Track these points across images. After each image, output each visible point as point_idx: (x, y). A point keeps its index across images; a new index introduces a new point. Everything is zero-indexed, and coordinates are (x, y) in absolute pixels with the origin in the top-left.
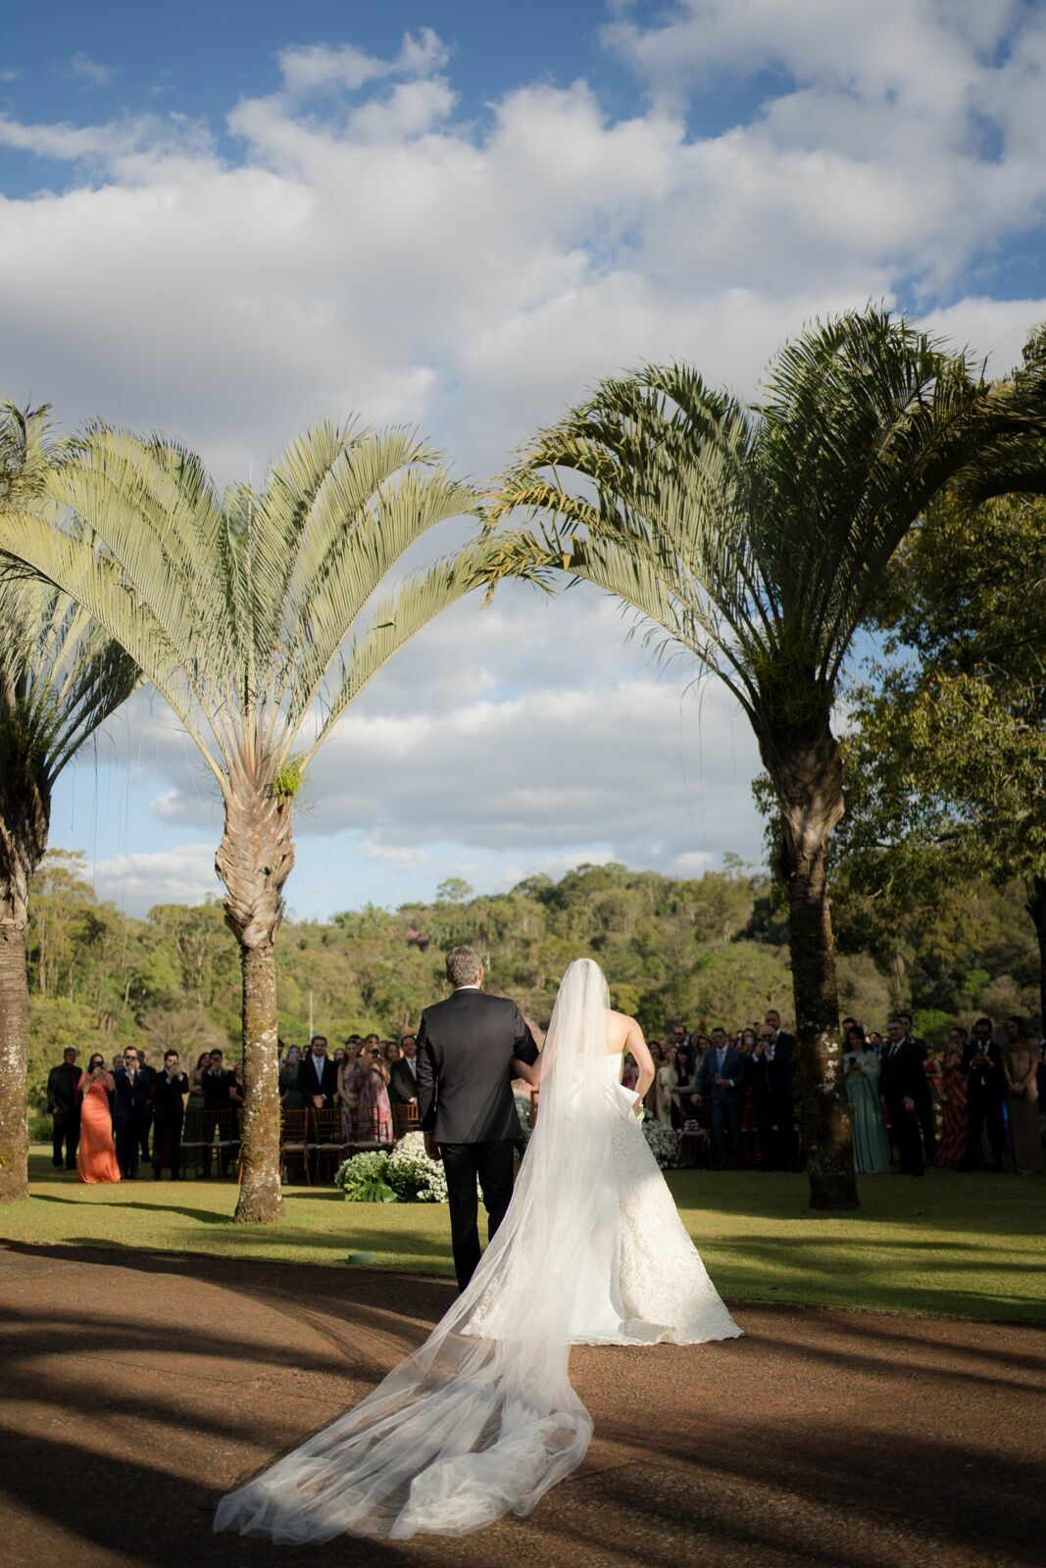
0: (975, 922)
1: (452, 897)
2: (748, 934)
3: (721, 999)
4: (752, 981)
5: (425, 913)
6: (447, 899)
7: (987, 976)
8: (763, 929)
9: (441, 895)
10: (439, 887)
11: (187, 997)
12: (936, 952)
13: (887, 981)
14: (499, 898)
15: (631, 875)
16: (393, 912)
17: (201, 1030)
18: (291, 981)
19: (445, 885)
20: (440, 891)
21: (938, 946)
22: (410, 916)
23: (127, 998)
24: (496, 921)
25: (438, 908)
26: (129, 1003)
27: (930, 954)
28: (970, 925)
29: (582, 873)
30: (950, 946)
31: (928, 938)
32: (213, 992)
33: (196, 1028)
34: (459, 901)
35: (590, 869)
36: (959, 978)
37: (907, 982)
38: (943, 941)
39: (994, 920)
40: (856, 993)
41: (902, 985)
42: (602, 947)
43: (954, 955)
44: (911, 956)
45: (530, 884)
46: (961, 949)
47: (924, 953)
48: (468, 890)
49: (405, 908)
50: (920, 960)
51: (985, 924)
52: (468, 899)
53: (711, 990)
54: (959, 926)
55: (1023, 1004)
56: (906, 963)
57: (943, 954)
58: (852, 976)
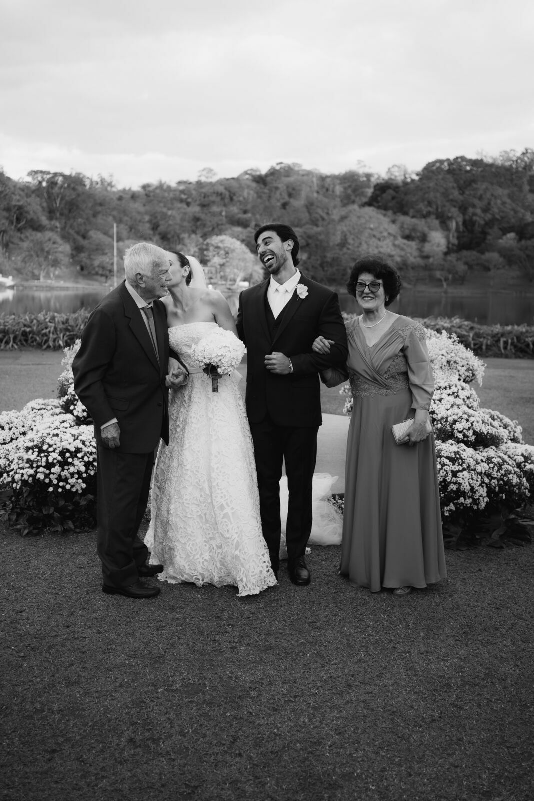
0: (499, 202)
1: (207, 178)
2: (369, 204)
3: (354, 239)
4: (372, 229)
5: (191, 186)
6: (203, 179)
7: (501, 233)
8: (378, 202)
9: (200, 176)
10: (199, 171)
11: (50, 224)
12: (475, 218)
13: (446, 233)
14: (233, 179)
15: (305, 170)
16: (173, 184)
17: (54, 243)
18: (110, 218)
19: (203, 170)
20: (199, 174)
21: (475, 214)
22: (182, 187)
23: (14, 224)
24: (230, 191)
25: (199, 184)
26: (15, 226)
27: (471, 220)
28: (496, 204)
29: (278, 167)
30: (483, 215)
31: (471, 210)
32: (65, 223)
33: (51, 242)
34: (210, 180)
35: (283, 165)
36: (485, 233)
37: (456, 235)
38: (479, 211)
39: (509, 201)
40: (429, 239)
41: (453, 236)
42: (287, 207)
43: (485, 220)
44: (460, 219)
45: (249, 172)
46: (489, 216)
47: (467, 217)
48: (214, 174)
49: (180, 183)
50: (465, 222)
51: (504, 203)
52: (214, 179)
53: (348, 234)
54: (489, 204)
55: (521, 250)
56: (457, 223)
57: (478, 219)
58: (426, 229)
